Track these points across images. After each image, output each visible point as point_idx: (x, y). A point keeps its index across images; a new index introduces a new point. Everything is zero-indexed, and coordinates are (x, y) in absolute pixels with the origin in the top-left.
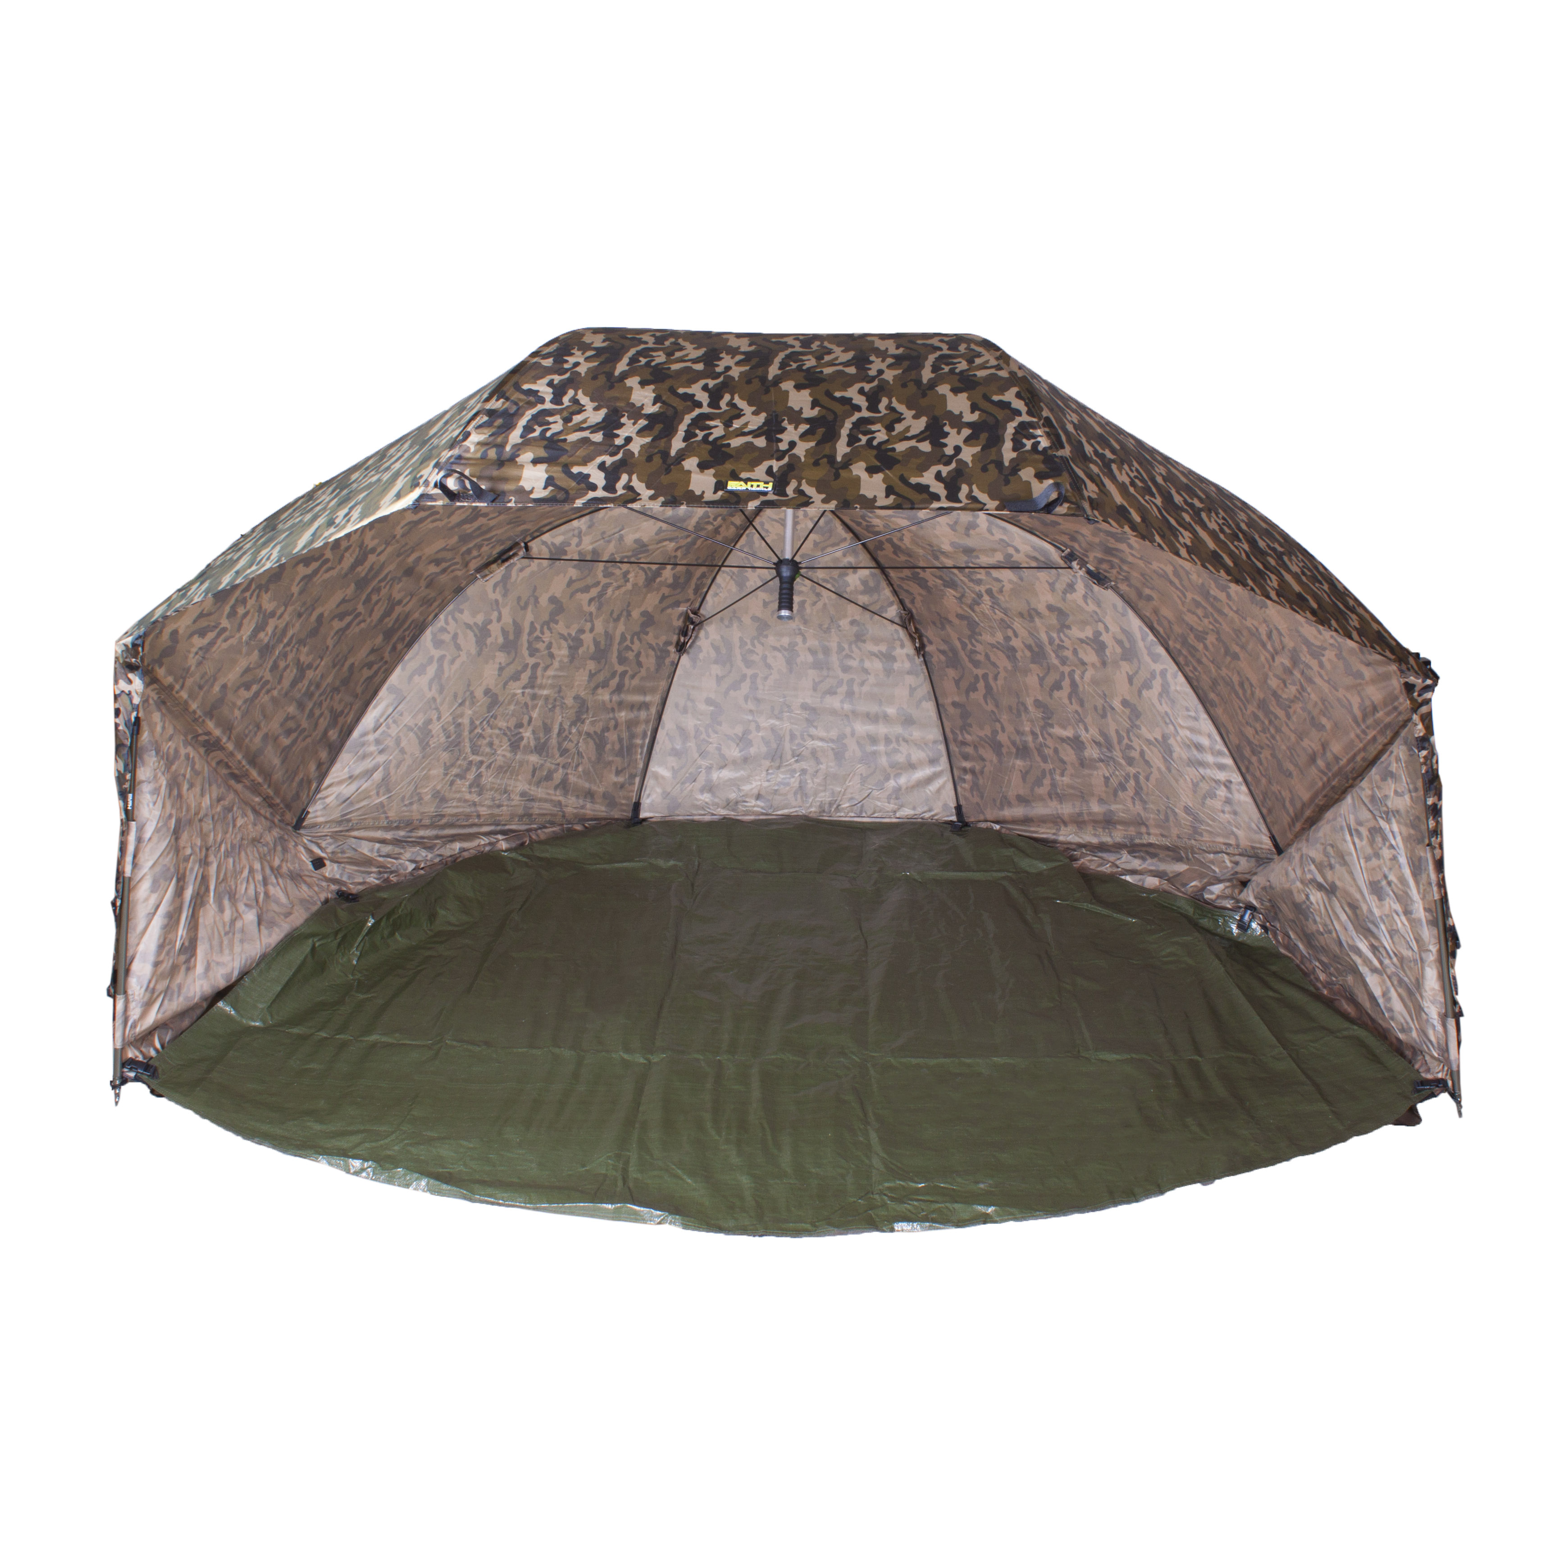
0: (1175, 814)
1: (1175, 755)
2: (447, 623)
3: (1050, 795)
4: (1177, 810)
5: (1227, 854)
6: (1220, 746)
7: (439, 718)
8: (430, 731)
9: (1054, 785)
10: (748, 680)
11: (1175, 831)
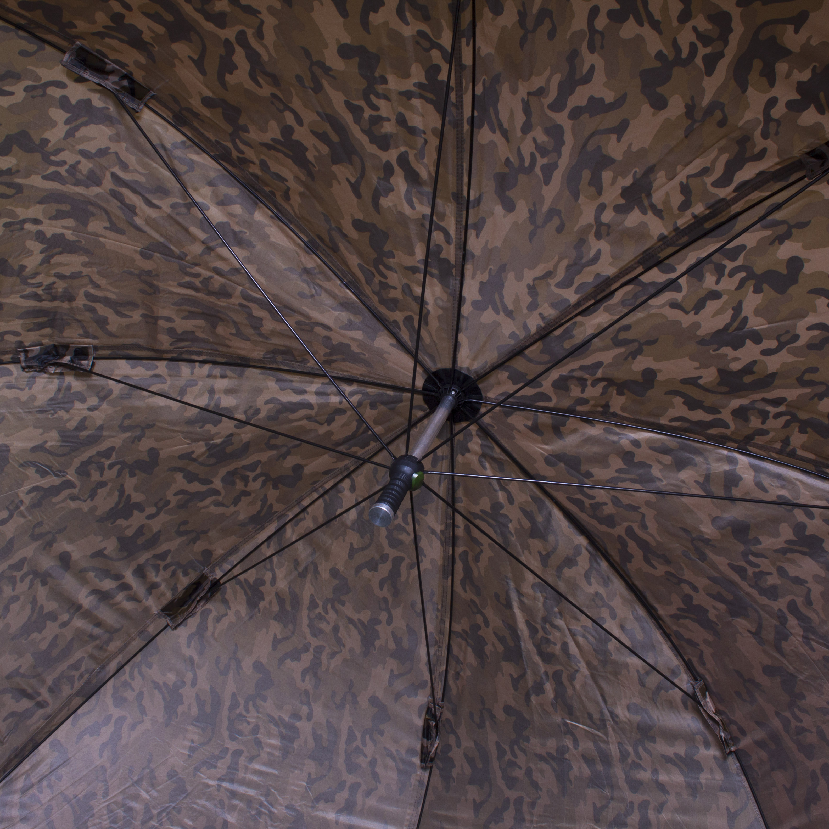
2: (132, 677)
7: (106, 794)
8: (92, 808)
10: (512, 807)
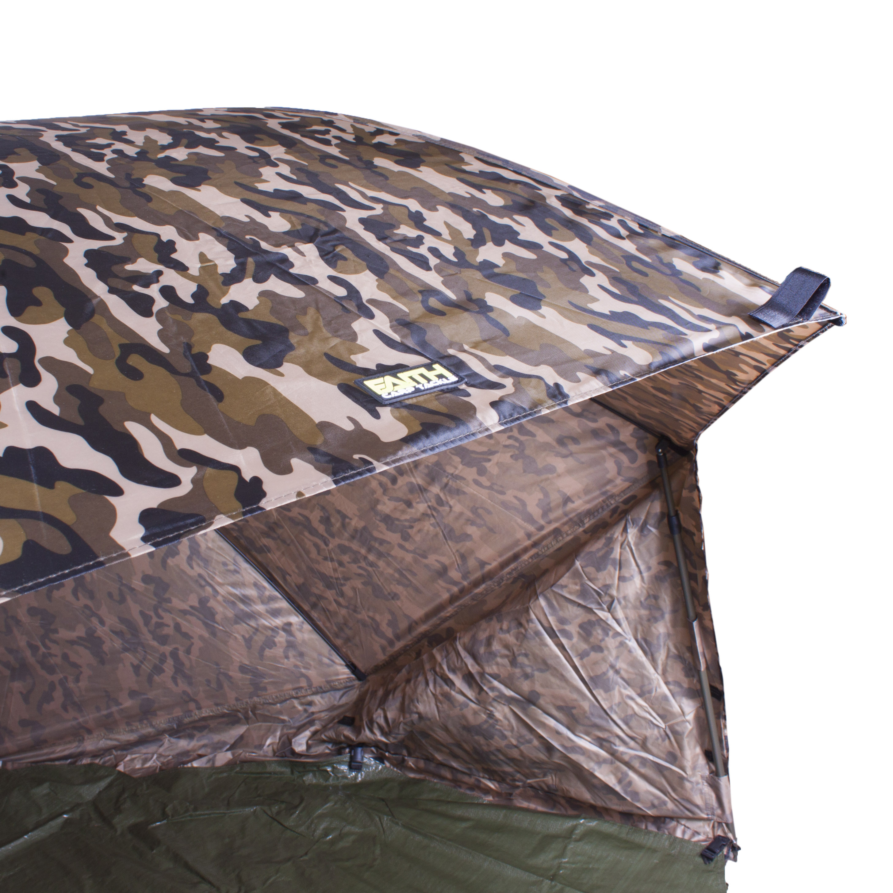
0: (229, 677)
1: (218, 617)
3: (65, 708)
4: (231, 673)
5: (297, 698)
6: (270, 590)
9: (68, 694)
11: (231, 695)
